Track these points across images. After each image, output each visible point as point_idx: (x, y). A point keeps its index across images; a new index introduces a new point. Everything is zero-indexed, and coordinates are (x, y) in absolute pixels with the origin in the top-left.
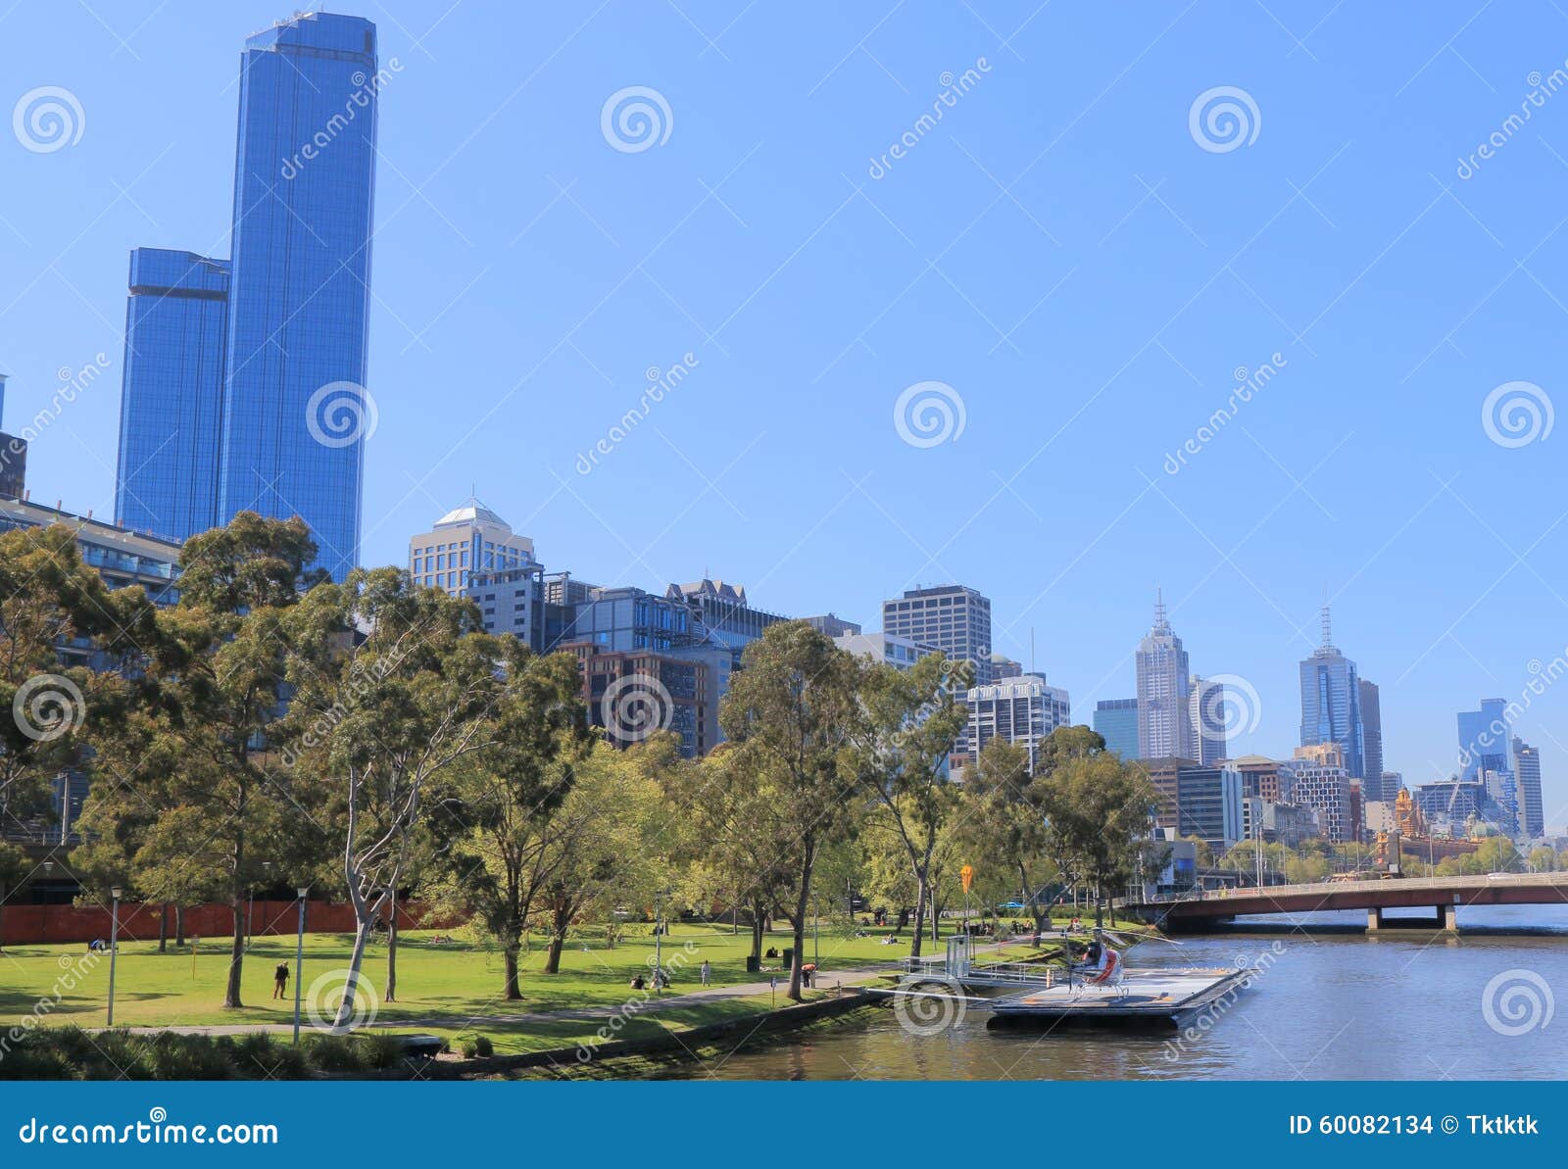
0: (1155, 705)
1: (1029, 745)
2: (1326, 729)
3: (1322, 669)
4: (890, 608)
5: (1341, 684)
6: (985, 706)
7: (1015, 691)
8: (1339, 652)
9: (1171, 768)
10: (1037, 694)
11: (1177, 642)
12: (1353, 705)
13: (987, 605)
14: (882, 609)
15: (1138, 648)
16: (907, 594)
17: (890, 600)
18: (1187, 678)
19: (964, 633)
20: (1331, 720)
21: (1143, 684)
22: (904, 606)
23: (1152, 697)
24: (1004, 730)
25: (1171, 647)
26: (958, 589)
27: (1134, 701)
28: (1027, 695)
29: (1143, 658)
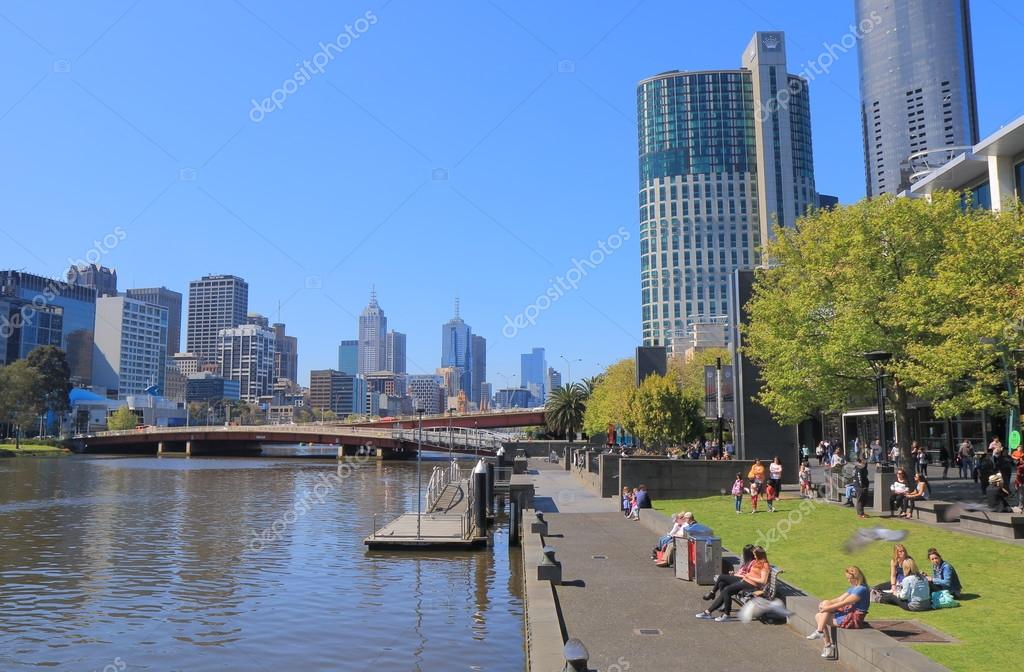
0: (367, 343)
1: (249, 361)
2: (453, 360)
3: (453, 329)
4: (193, 285)
5: (462, 337)
6: (228, 339)
7: (243, 332)
8: (463, 321)
9: (329, 376)
10: (254, 334)
11: (381, 312)
12: (468, 349)
13: (246, 286)
14: (189, 285)
15: (361, 314)
16: (203, 278)
17: (193, 280)
18: (385, 331)
19: (231, 301)
20: (456, 354)
21: (362, 333)
22: (200, 284)
23: (366, 340)
24: (236, 352)
25: (378, 315)
26: (231, 277)
27: (357, 342)
28: (250, 335)
29: (363, 320)
